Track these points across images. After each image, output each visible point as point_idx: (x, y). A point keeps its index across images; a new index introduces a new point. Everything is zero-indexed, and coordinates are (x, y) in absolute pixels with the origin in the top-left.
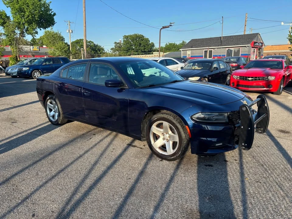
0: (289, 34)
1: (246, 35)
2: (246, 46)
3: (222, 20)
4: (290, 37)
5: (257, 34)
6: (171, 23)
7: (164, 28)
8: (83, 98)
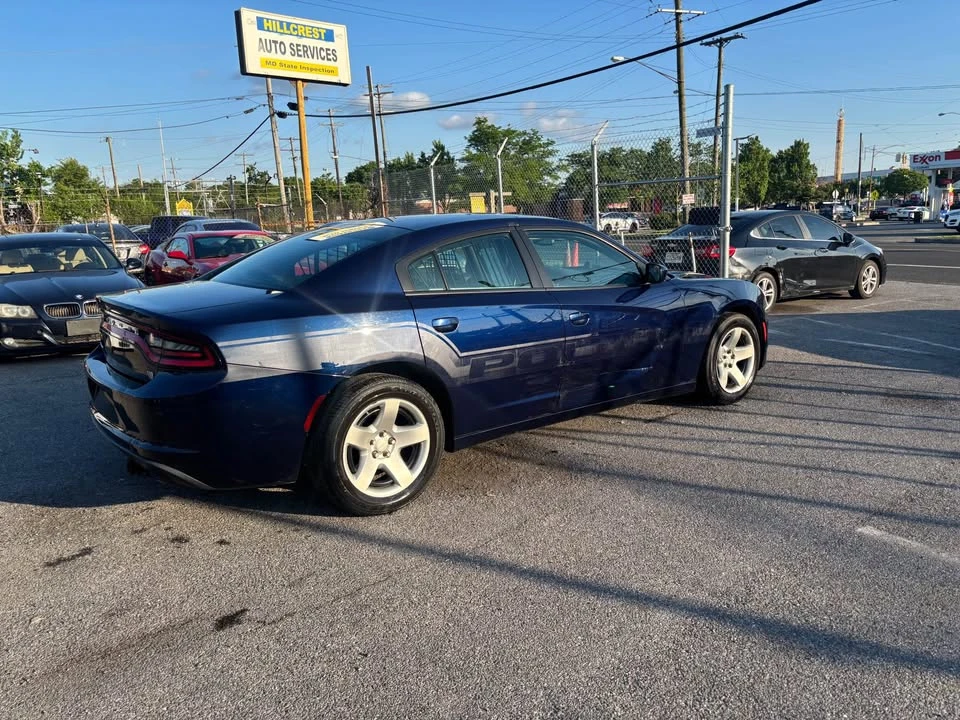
8: (562, 339)
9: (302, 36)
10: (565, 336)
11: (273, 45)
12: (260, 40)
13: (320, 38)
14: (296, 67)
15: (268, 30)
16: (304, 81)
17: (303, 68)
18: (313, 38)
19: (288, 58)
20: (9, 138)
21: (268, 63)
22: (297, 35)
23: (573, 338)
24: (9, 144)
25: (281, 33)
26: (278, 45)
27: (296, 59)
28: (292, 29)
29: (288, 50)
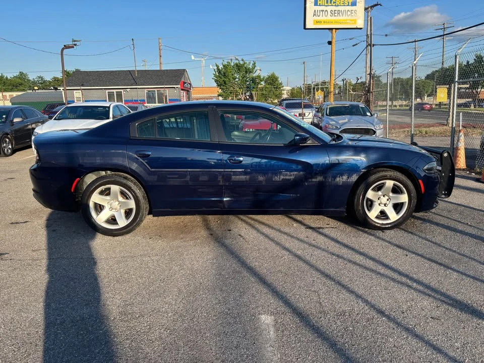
0: (214, 73)
1: (169, 72)
2: (174, 88)
3: (133, 44)
4: (216, 77)
5: (184, 70)
6: (75, 41)
7: (66, 47)
8: (223, 170)
9: (338, 5)
10: (224, 169)
11: (321, 12)
12: (315, 11)
13: (348, 5)
14: (332, 22)
15: (320, 5)
16: (336, 29)
17: (336, 22)
18: (344, 5)
19: (329, 18)
20: (251, 65)
21: (317, 22)
22: (335, 5)
23: (230, 170)
24: (251, 67)
25: (327, 6)
26: (324, 12)
27: (333, 18)
28: (332, 2)
29: (329, 13)
